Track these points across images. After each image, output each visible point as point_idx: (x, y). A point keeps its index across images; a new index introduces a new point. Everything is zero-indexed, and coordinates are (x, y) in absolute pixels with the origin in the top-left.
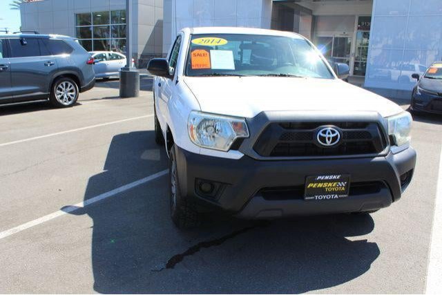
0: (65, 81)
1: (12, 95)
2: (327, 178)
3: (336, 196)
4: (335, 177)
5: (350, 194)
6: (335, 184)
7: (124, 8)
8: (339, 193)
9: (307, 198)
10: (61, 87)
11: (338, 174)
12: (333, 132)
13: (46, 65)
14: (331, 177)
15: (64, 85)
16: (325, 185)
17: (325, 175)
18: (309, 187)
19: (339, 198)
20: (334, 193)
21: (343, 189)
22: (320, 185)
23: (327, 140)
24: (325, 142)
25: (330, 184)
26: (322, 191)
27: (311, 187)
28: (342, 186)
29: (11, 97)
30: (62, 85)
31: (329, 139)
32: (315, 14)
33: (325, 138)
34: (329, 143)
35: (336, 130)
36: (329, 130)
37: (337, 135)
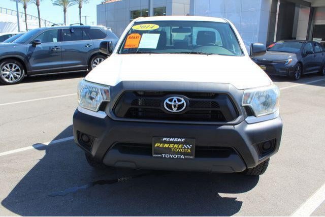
0: (99, 57)
1: (62, 67)
2: (172, 140)
3: (182, 157)
4: (179, 140)
5: (196, 156)
6: (180, 146)
7: (147, 8)
8: (185, 154)
9: (154, 155)
10: (96, 61)
11: (182, 138)
12: (179, 101)
13: (86, 46)
14: (176, 140)
15: (99, 60)
16: (171, 146)
17: (171, 137)
18: (156, 146)
19: (185, 159)
20: (181, 153)
21: (189, 151)
22: (166, 146)
23: (173, 107)
24: (172, 109)
25: (176, 146)
26: (169, 150)
27: (158, 147)
28: (188, 148)
29: (61, 68)
30: (97, 60)
31: (175, 106)
32: (313, 5)
33: (171, 105)
34: (175, 110)
35: (182, 99)
36: (175, 98)
37: (183, 103)
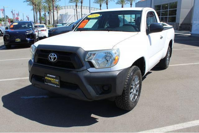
2: (51, 76)
3: (56, 86)
4: (53, 76)
5: (60, 86)
6: (54, 80)
9: (45, 83)
14: (52, 76)
16: (51, 79)
17: (50, 74)
20: (54, 83)
22: (49, 79)
26: (50, 82)
27: (46, 79)
28: (57, 82)
31: (52, 58)
34: (52, 60)
35: (56, 55)
36: (53, 54)
37: (56, 57)
